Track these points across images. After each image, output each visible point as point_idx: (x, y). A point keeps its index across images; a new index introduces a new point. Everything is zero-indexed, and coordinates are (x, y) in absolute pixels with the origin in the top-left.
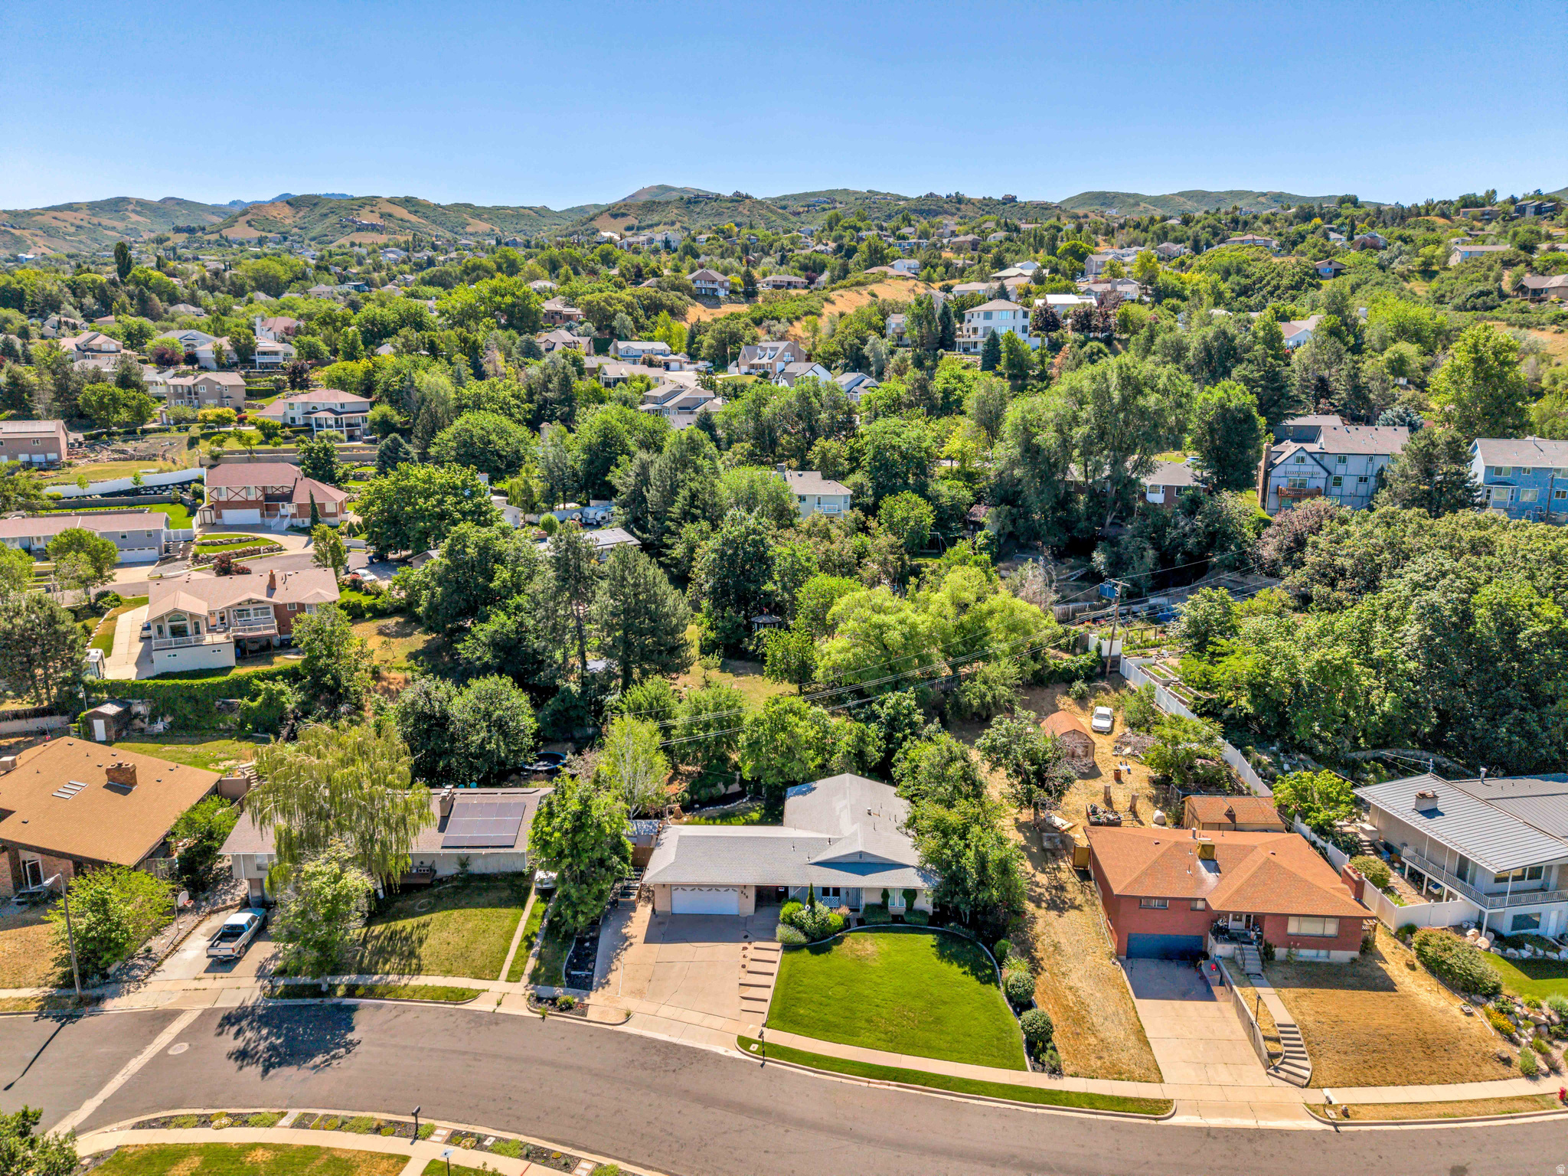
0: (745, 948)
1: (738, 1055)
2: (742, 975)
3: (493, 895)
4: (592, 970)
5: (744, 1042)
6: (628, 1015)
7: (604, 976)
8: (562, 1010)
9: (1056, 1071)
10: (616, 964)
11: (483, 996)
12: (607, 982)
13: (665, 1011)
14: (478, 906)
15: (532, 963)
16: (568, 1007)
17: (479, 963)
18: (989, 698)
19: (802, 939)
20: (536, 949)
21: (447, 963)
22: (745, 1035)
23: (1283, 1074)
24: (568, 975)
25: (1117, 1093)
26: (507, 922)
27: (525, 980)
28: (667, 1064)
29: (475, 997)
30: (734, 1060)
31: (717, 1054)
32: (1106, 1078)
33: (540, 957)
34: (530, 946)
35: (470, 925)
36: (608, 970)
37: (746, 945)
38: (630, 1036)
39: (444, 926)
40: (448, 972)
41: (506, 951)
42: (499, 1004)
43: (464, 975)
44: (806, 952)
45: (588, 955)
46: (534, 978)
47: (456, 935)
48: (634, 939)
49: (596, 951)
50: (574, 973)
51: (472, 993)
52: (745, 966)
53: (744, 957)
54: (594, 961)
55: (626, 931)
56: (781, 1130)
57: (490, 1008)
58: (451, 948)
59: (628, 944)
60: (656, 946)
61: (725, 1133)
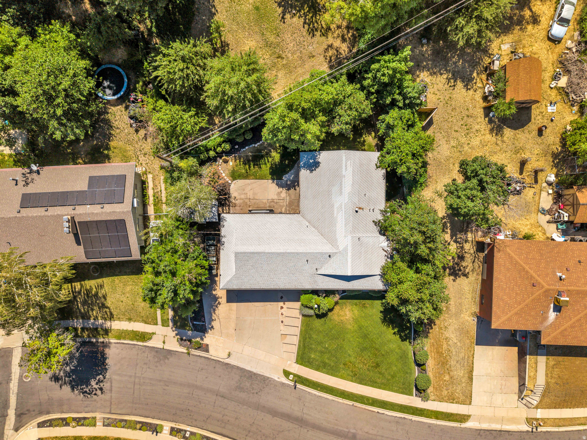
0: (282, 308)
1: (284, 380)
2: (282, 327)
4: (204, 322)
5: (287, 374)
6: (229, 353)
8: (196, 349)
10: (214, 317)
11: (154, 337)
15: (171, 314)
16: (198, 347)
21: (127, 314)
22: (287, 369)
24: (193, 325)
27: (171, 324)
28: (253, 389)
29: (150, 339)
30: (283, 384)
31: (274, 380)
32: (447, 402)
35: (128, 288)
36: (212, 320)
37: (281, 304)
38: (233, 367)
40: (130, 320)
42: (164, 342)
43: (138, 321)
44: (314, 317)
47: (123, 296)
48: (220, 300)
49: (203, 309)
50: (195, 323)
51: (148, 336)
52: (282, 322)
53: (282, 314)
54: (204, 316)
55: (214, 293)
56: (305, 430)
57: (160, 345)
58: (124, 304)
59: (217, 302)
60: (234, 305)
61: (283, 431)
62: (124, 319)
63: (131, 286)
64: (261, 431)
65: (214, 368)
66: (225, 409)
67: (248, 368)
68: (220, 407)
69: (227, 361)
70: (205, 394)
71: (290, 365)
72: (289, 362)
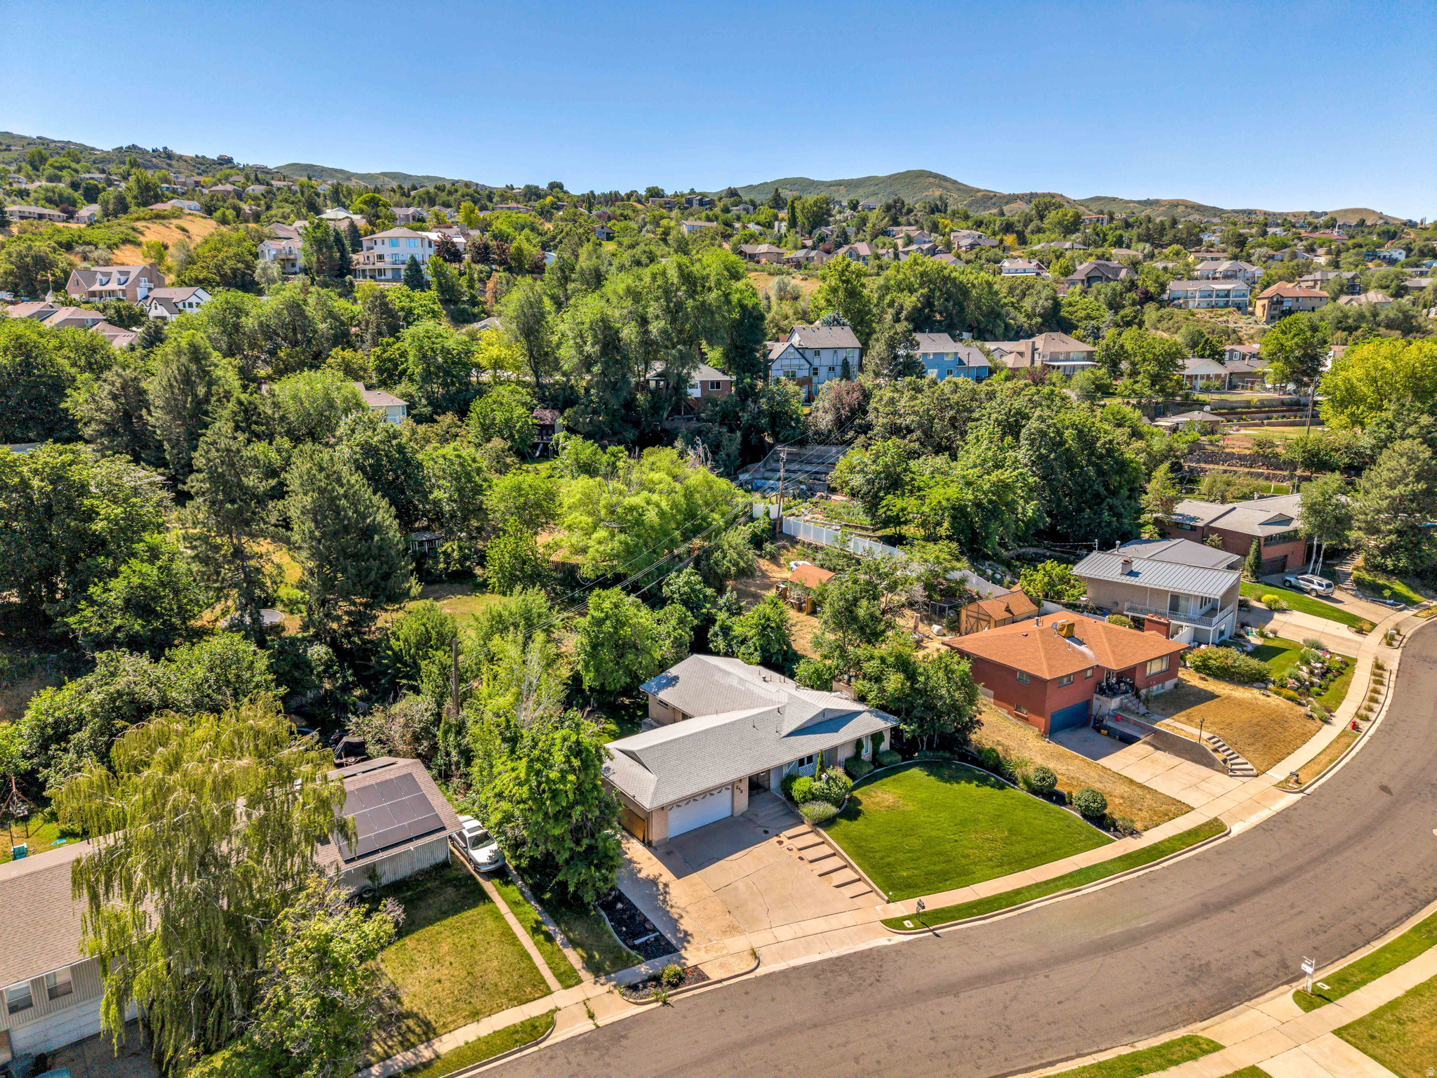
0: (780, 843)
1: (899, 939)
2: (809, 866)
3: (435, 902)
4: (655, 930)
5: (895, 924)
6: (754, 954)
7: (676, 930)
8: (675, 986)
9: (1133, 833)
10: (675, 912)
11: (557, 1016)
12: (686, 933)
13: (784, 933)
14: (431, 922)
15: (574, 957)
16: (678, 981)
17: (504, 983)
18: (742, 564)
19: (832, 810)
20: (559, 938)
21: (463, 1006)
22: (886, 917)
23: (1239, 773)
24: (634, 947)
25: (1186, 828)
26: (490, 924)
27: (584, 974)
28: (861, 979)
29: (551, 1024)
30: (905, 944)
31: (886, 947)
32: (1164, 821)
33: (574, 944)
34: (549, 938)
35: (445, 948)
36: (674, 923)
37: (776, 839)
38: (782, 973)
39: (411, 966)
40: (475, 1016)
41: (525, 956)
42: (592, 1016)
43: (500, 1008)
44: (844, 822)
45: (632, 917)
46: (596, 969)
47: (438, 966)
48: (663, 880)
49: (636, 909)
50: (638, 942)
51: (543, 1021)
52: (801, 858)
53: (790, 850)
54: (646, 920)
55: (642, 875)
56: (1041, 978)
57: (587, 1026)
58: (447, 984)
59: (661, 886)
60: (695, 877)
61: (1006, 1008)
62: (461, 1021)
63: (449, 940)
64: (966, 1037)
65: (747, 993)
66: (844, 1045)
67: (815, 958)
68: (831, 1047)
69: (761, 971)
70: (771, 1045)
71: (884, 910)
72: (878, 908)
